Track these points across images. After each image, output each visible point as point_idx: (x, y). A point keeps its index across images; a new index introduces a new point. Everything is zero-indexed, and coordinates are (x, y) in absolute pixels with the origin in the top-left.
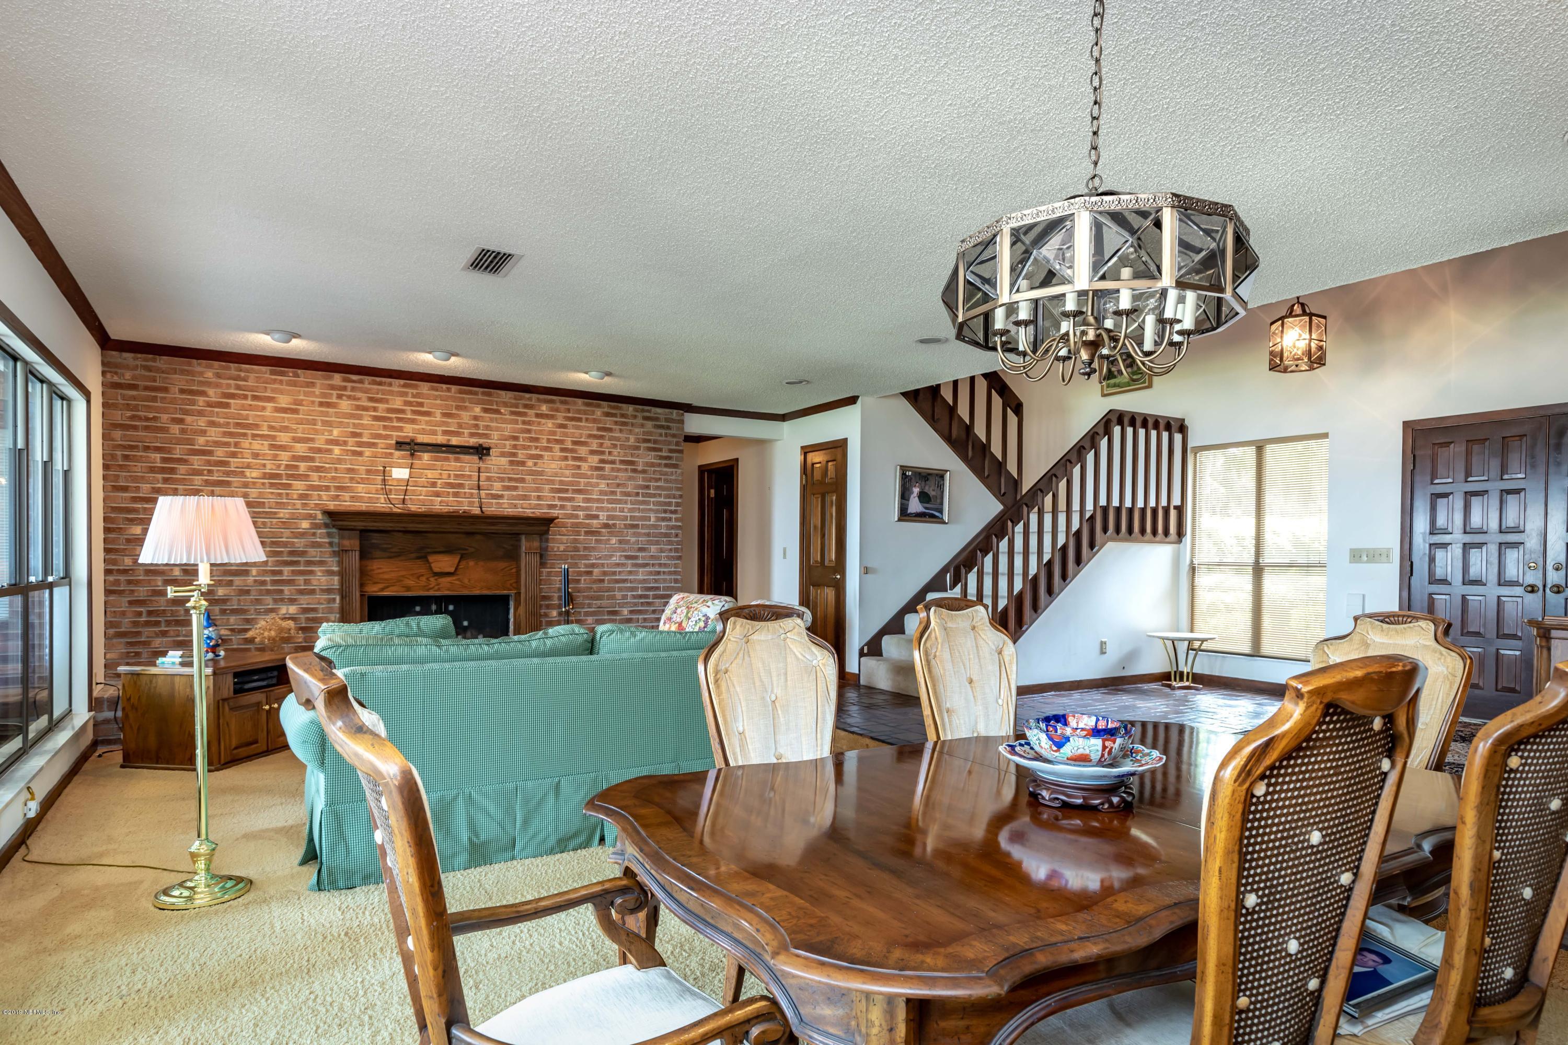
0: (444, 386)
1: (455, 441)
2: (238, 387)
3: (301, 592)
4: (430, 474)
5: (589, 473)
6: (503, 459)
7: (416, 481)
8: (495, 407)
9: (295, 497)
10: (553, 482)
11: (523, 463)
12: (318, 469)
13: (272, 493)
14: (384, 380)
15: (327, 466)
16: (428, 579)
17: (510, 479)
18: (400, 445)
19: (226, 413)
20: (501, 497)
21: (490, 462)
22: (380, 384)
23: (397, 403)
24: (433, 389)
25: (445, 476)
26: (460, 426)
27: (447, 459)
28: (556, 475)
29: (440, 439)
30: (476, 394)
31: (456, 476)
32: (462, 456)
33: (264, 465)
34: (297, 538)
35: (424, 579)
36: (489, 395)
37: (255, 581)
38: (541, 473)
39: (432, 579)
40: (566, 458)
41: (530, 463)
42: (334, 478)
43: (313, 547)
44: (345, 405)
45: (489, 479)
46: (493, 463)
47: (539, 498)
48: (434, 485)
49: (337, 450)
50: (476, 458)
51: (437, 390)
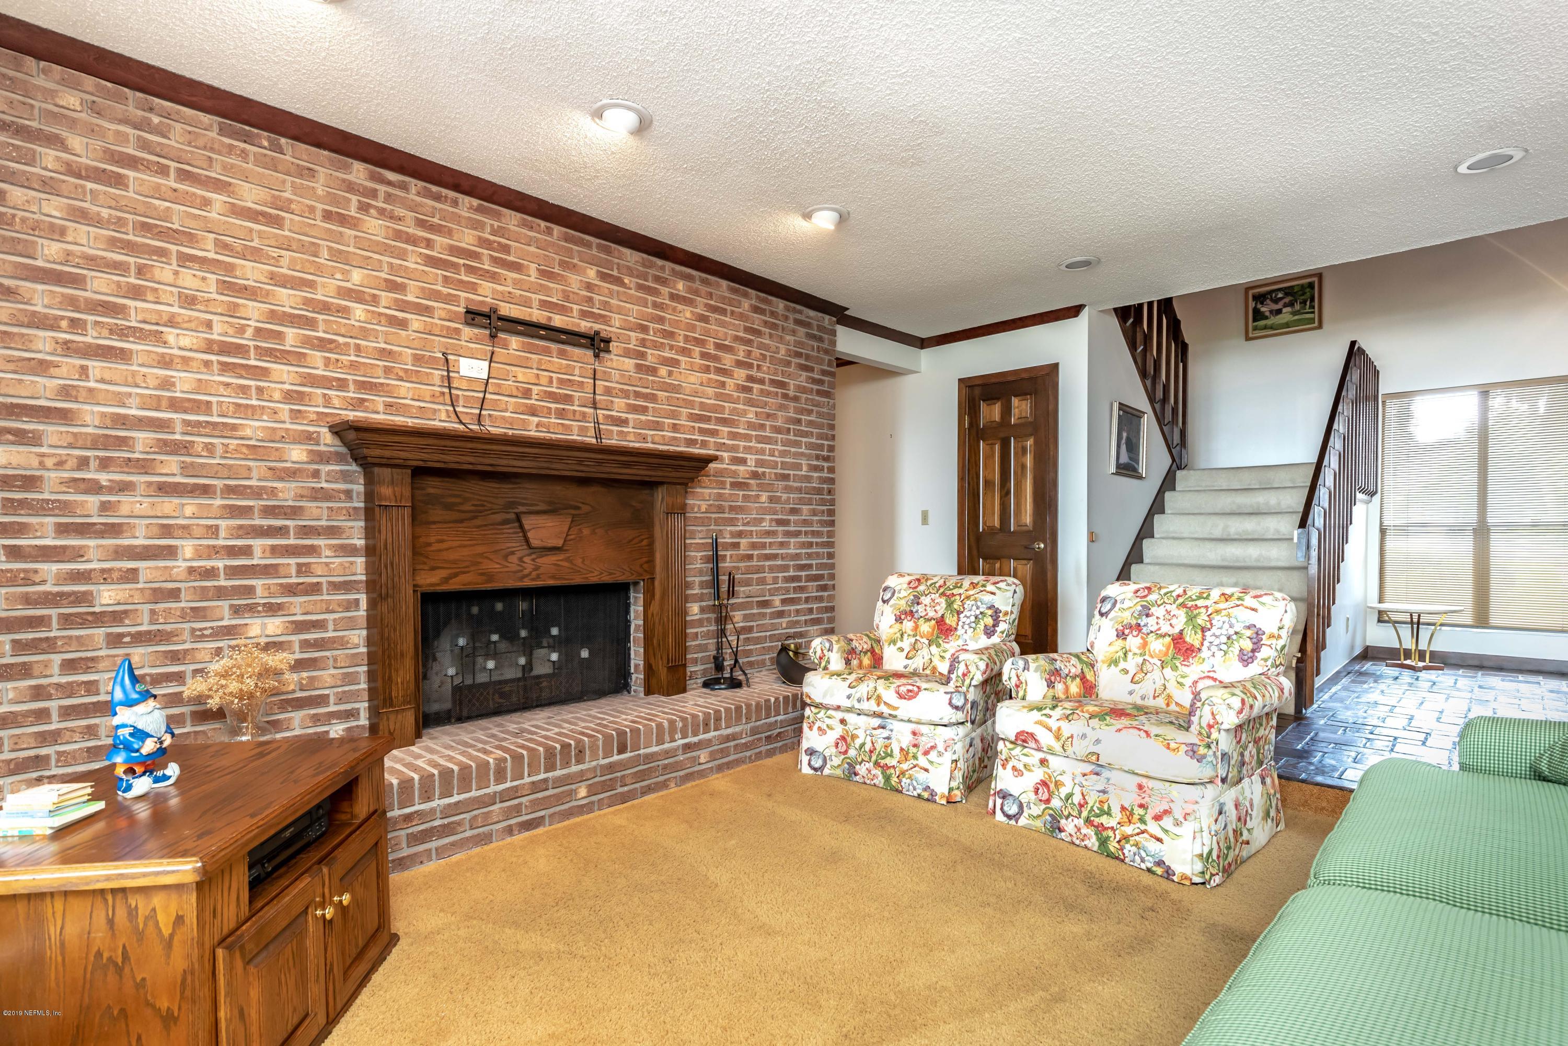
0: (543, 224)
1: (558, 321)
2: (145, 145)
3: (291, 590)
4: (521, 374)
5: (735, 394)
6: (627, 360)
7: (499, 385)
8: (615, 273)
9: (277, 396)
10: (691, 404)
11: (653, 371)
12: (323, 345)
13: (227, 385)
14: (444, 191)
15: (341, 340)
16: (521, 559)
17: (637, 395)
18: (473, 316)
19: (114, 198)
20: (624, 422)
21: (609, 364)
22: (438, 198)
23: (467, 239)
24: (524, 224)
25: (544, 381)
26: (566, 297)
27: (547, 352)
28: (695, 393)
29: (537, 315)
30: (588, 245)
31: (561, 381)
32: (568, 348)
33: (209, 325)
34: (281, 479)
35: (514, 559)
36: (608, 251)
37: (191, 570)
38: (676, 389)
39: (527, 559)
40: (707, 370)
41: (663, 371)
42: (353, 365)
43: (315, 499)
44: (374, 226)
45: (608, 391)
46: (614, 365)
47: (675, 428)
48: (527, 394)
49: (359, 311)
50: (590, 353)
51: (531, 228)
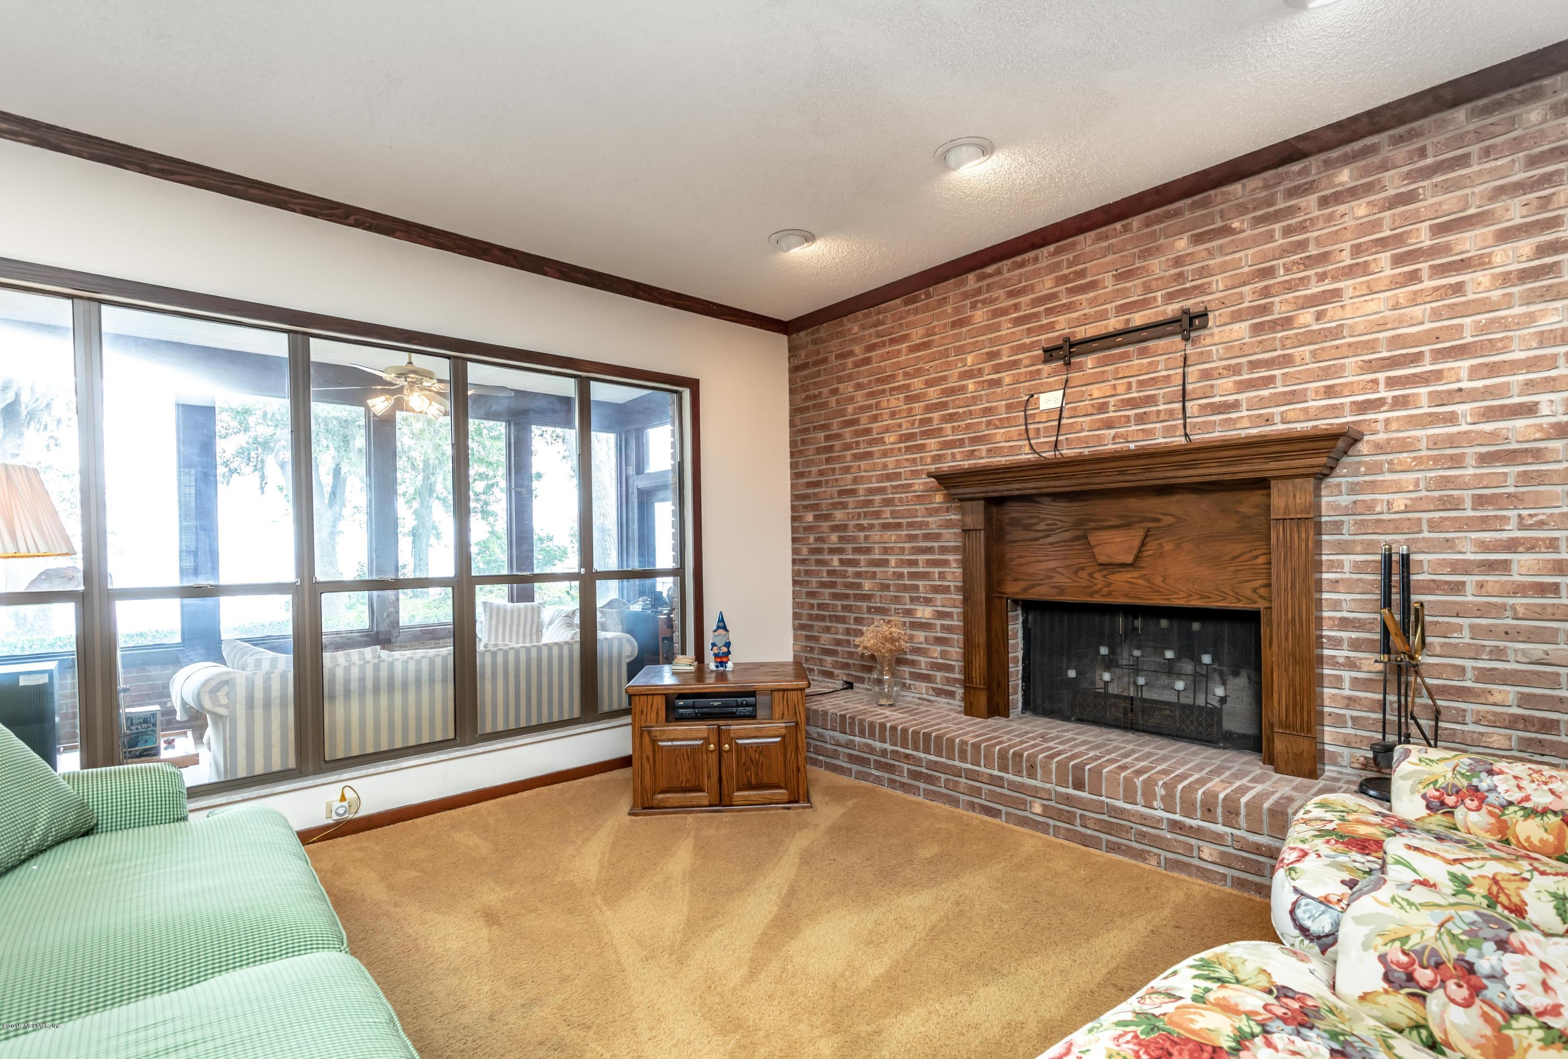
0: (1118, 225)
1: (1139, 319)
2: (878, 335)
3: (936, 589)
4: (1096, 391)
5: (1496, 294)
6: (1236, 326)
7: (1074, 408)
8: (1219, 224)
9: (929, 461)
10: (1371, 346)
11: (1287, 323)
12: (951, 418)
13: (907, 460)
14: (1026, 256)
15: (961, 410)
16: (1091, 575)
17: (1254, 365)
18: (1050, 353)
19: (869, 370)
20: (1235, 405)
21: (1208, 341)
22: (1022, 265)
23: (1047, 285)
24: (1100, 239)
25: (1120, 390)
26: (1147, 288)
27: (1125, 357)
28: (1382, 326)
29: (1114, 324)
30: (1178, 213)
31: (1141, 384)
32: (1150, 344)
33: (900, 425)
34: (931, 516)
35: (1084, 574)
36: (1206, 204)
37: (894, 573)
38: (1335, 333)
39: (1097, 575)
40: (1414, 277)
41: (1306, 317)
42: (968, 426)
43: (947, 527)
44: (980, 316)
45: (1206, 375)
46: (1216, 339)
47: (1330, 392)
48: (1103, 408)
49: (971, 385)
50: (1178, 339)
51: (1107, 238)
